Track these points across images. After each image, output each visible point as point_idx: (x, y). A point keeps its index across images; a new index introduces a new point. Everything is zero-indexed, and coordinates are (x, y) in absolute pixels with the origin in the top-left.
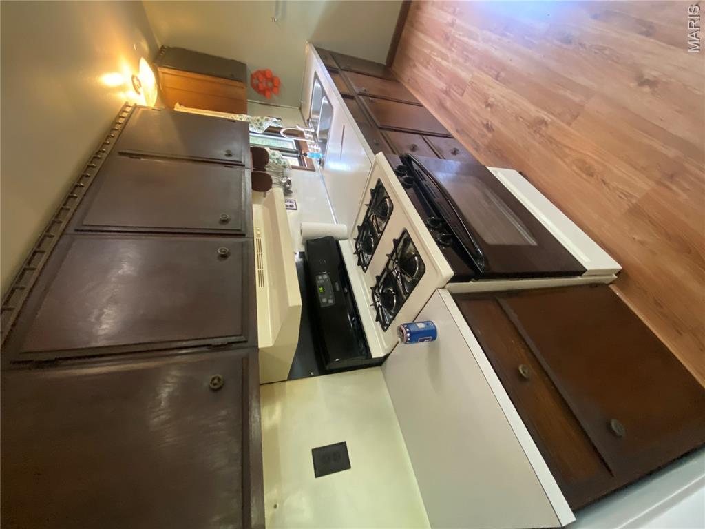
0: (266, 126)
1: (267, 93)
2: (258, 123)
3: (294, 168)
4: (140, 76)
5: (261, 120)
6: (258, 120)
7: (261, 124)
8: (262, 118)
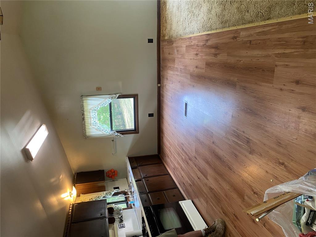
0: (113, 193)
1: (113, 177)
2: (110, 193)
3: (124, 209)
4: (72, 192)
5: (111, 192)
6: (110, 192)
7: (111, 193)
8: (111, 191)
